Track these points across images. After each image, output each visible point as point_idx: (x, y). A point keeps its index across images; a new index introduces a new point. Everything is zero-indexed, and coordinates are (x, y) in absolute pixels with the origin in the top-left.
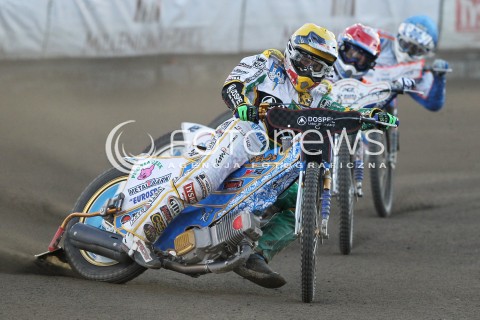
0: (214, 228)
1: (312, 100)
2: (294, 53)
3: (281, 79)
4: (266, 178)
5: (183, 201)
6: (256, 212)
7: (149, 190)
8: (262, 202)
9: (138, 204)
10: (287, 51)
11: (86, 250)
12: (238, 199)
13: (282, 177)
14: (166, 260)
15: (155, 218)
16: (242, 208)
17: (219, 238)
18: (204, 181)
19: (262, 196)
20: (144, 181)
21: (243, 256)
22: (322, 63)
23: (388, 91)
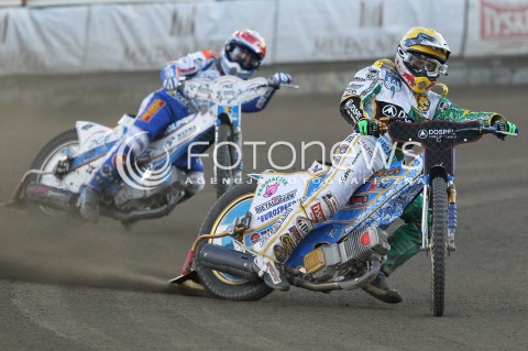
0: (342, 244)
1: (429, 102)
2: (407, 56)
3: (397, 87)
4: (391, 192)
5: (312, 221)
6: (383, 227)
7: (276, 207)
8: (388, 216)
9: (266, 222)
10: (398, 56)
11: (218, 270)
12: (364, 214)
13: (407, 191)
14: (297, 278)
15: (285, 239)
16: (369, 224)
17: (348, 254)
18: (331, 200)
19: (389, 211)
20: (270, 198)
21: (372, 272)
22: (436, 61)
23: (264, 86)
